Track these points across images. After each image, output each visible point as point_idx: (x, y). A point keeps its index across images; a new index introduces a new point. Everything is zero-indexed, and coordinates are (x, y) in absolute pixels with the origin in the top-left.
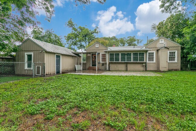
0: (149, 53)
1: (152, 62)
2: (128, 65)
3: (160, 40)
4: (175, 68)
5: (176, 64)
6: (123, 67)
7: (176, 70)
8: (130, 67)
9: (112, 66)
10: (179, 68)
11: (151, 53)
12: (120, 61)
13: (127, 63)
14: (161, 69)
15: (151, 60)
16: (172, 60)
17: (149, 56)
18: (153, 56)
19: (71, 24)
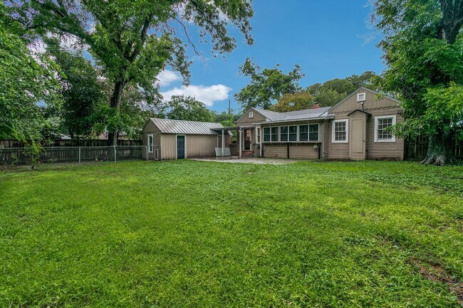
0: (336, 124)
1: (342, 141)
2: (291, 149)
3: (358, 94)
4: (390, 155)
5: (393, 145)
6: (282, 151)
7: (393, 159)
8: (294, 151)
9: (267, 149)
10: (401, 154)
11: (340, 123)
12: (279, 141)
13: (288, 145)
14: (352, 156)
15: (340, 139)
16: (385, 137)
17: (336, 129)
18: (344, 129)
19: (248, 69)
